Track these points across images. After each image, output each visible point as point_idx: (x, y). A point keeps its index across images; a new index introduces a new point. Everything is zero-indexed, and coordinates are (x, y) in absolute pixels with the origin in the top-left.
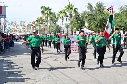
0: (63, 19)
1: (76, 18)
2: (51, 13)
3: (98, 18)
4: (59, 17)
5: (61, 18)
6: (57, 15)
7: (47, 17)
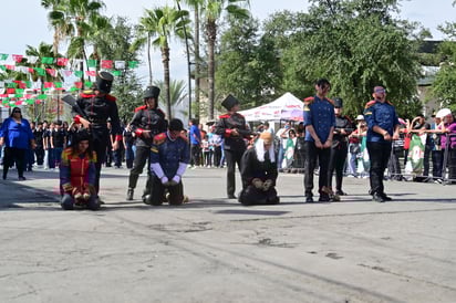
0: (166, 52)
1: (237, 44)
2: (102, 23)
3: (364, 45)
4: (153, 39)
5: (157, 42)
6: (132, 33)
7: (81, 42)
